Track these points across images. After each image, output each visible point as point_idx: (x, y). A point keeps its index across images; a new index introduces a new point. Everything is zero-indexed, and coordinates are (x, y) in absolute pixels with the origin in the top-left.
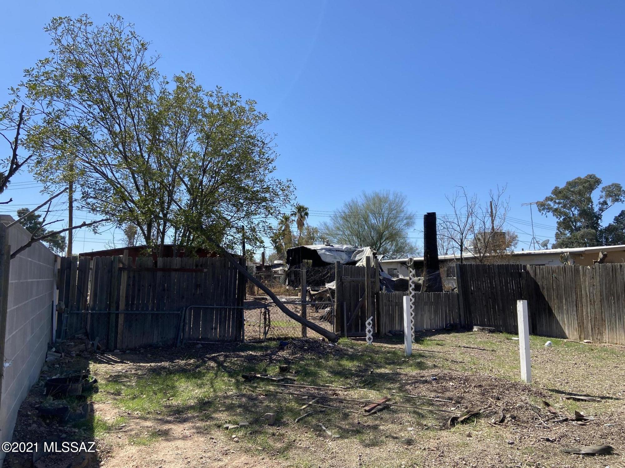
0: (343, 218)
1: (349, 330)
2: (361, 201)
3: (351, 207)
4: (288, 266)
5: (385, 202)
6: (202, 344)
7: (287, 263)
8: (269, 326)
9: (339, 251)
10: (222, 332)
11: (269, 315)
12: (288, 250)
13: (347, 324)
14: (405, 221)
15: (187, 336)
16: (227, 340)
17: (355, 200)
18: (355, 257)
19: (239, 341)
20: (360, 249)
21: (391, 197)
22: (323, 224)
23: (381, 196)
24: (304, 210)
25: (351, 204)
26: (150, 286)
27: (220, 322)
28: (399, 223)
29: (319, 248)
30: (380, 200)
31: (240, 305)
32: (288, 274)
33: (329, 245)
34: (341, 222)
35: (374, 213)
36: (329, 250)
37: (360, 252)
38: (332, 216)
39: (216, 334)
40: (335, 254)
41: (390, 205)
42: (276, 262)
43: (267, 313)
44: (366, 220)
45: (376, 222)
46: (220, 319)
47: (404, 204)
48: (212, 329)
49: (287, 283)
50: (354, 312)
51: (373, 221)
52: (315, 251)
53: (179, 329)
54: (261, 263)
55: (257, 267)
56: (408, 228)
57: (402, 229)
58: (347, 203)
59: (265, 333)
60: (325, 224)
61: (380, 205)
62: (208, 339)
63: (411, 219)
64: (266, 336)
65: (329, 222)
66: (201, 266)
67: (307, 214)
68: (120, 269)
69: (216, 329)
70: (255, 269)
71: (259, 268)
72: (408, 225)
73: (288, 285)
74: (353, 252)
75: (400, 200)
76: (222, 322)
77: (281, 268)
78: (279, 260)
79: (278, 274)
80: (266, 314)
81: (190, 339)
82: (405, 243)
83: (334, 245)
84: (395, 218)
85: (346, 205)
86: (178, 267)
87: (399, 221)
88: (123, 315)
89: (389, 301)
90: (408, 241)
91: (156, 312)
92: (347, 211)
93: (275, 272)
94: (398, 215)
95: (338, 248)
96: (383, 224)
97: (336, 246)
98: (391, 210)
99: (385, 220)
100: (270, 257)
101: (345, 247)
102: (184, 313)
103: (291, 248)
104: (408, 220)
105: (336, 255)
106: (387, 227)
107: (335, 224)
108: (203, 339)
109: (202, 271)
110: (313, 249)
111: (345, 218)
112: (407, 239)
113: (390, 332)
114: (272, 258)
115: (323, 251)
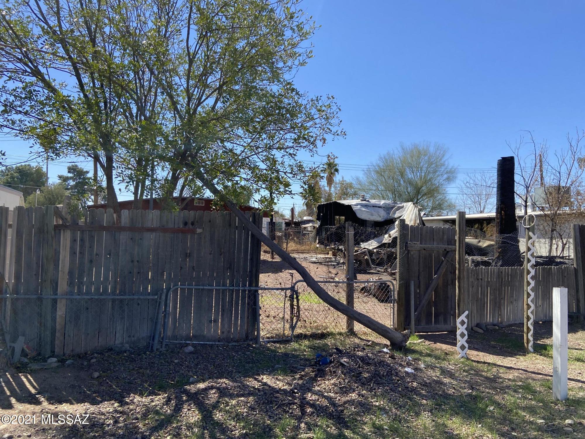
0: (377, 172)
1: (418, 321)
2: (397, 154)
3: (386, 160)
4: (319, 223)
5: (425, 155)
6: (194, 346)
7: (317, 219)
8: (298, 317)
9: (376, 207)
10: (226, 326)
11: (298, 301)
12: (319, 205)
13: (415, 312)
14: (445, 176)
15: (169, 333)
16: (234, 338)
17: (392, 152)
18: (395, 213)
19: (251, 340)
20: (400, 205)
21: (432, 150)
22: (355, 179)
23: (421, 149)
24: (334, 166)
25: (387, 157)
26: (110, 255)
27: (223, 310)
28: (439, 178)
29: (353, 204)
30: (419, 153)
31: (254, 285)
32: (319, 231)
33: (365, 200)
34: (375, 177)
35: (411, 167)
36: (366, 206)
37: (399, 208)
38: (365, 169)
39: (216, 331)
40: (371, 210)
41: (429, 158)
42: (305, 218)
43: (295, 296)
44: (402, 174)
45: (413, 176)
46: (223, 306)
47: (445, 158)
48: (211, 321)
49: (317, 241)
50: (425, 294)
51: (410, 176)
52: (349, 207)
53: (156, 323)
54: (291, 219)
55: (286, 223)
56: (448, 183)
57: (442, 185)
58: (382, 156)
59: (293, 328)
60: (358, 179)
61: (419, 157)
62: (204, 337)
63: (452, 173)
64: (293, 332)
65: (361, 176)
66: (193, 224)
67: (337, 170)
68: (57, 228)
69: (216, 321)
70: (284, 226)
71: (288, 224)
72: (448, 179)
73: (318, 243)
74: (392, 208)
75: (442, 152)
76: (226, 311)
77: (311, 224)
78: (309, 216)
79: (308, 231)
80: (293, 298)
81: (175, 337)
82: (443, 200)
83: (370, 201)
84: (435, 172)
85: (381, 158)
86: (155, 224)
87: (438, 176)
88: (64, 301)
89: (478, 279)
90: (447, 198)
91: (119, 297)
92: (381, 164)
93: (305, 228)
94: (437, 169)
95: (375, 204)
96: (421, 177)
97: (373, 201)
98: (430, 164)
99: (423, 174)
100: (299, 213)
101: (382, 202)
102: (163, 297)
103: (322, 204)
104: (449, 175)
105: (373, 211)
106: (426, 182)
107: (368, 178)
108: (195, 337)
109: (193, 232)
110: (347, 204)
111: (380, 173)
112: (446, 195)
113: (478, 325)
114: (301, 214)
115: (359, 206)
